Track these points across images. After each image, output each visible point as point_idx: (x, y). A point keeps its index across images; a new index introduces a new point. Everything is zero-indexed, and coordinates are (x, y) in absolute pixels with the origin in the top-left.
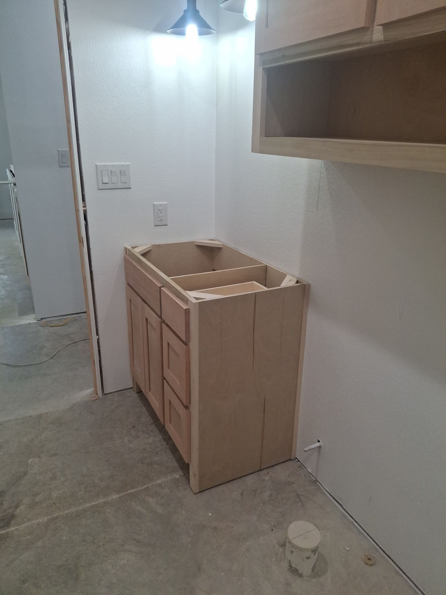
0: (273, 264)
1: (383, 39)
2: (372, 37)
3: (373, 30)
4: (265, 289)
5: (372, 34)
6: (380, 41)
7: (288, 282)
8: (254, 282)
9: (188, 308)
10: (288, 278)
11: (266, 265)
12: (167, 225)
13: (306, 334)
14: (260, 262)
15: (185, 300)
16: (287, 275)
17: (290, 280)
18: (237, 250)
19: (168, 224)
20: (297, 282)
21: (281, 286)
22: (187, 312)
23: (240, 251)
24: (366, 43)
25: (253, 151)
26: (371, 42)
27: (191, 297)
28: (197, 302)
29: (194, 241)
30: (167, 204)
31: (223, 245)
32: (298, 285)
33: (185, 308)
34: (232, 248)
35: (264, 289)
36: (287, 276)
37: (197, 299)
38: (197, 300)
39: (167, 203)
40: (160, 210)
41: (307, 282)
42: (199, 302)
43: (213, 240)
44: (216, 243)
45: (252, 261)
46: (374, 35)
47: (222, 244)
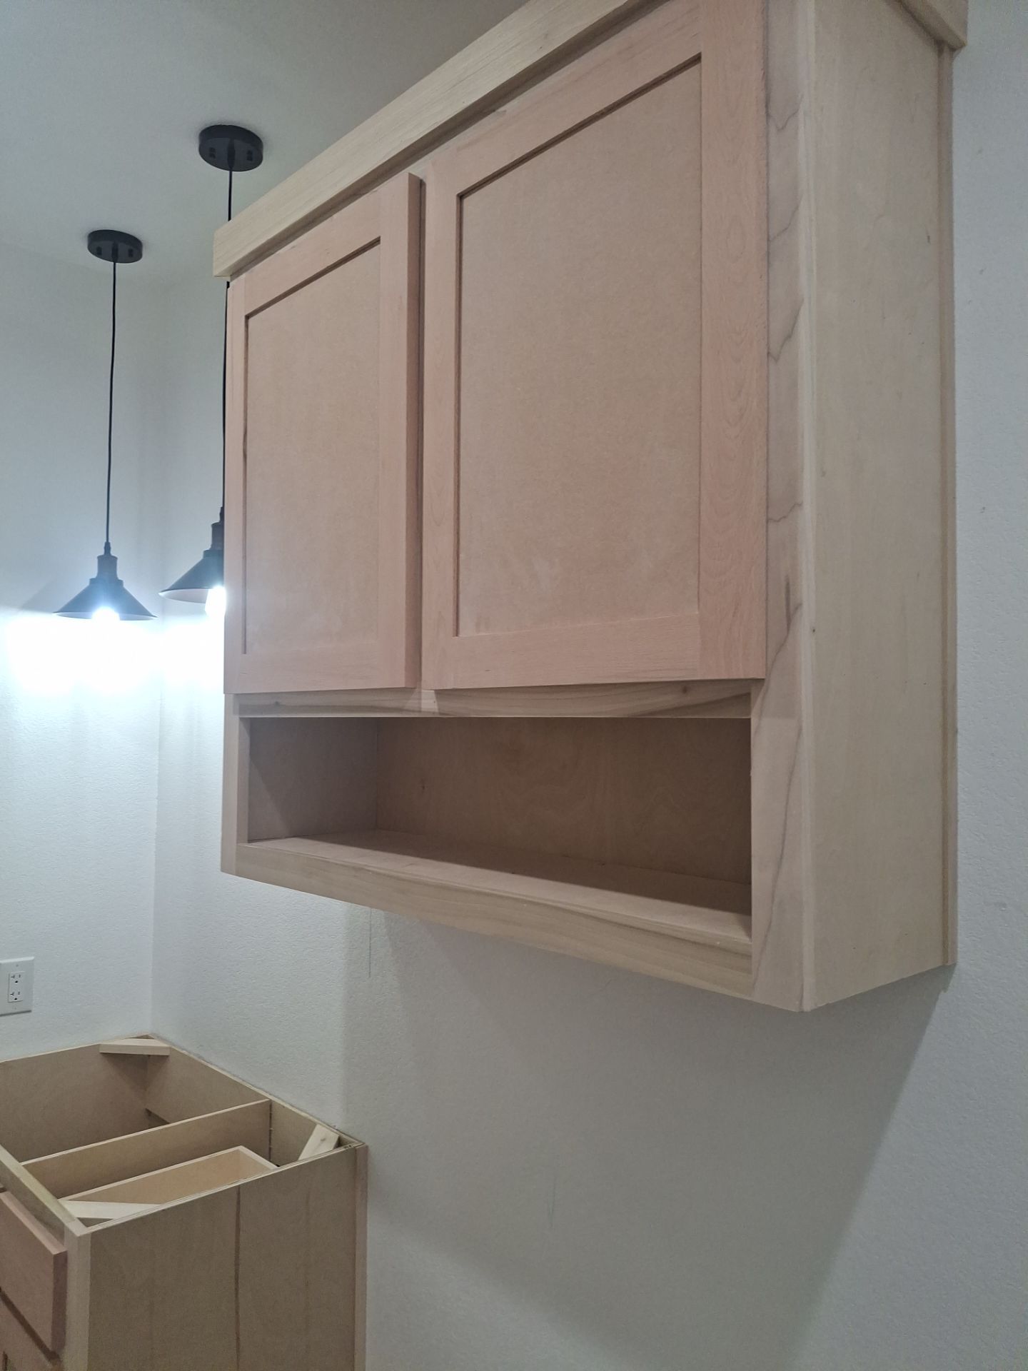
0: (286, 1098)
1: (437, 711)
2: (420, 703)
3: (420, 692)
4: (272, 1169)
5: (420, 699)
6: (434, 713)
7: (317, 1147)
8: (242, 1148)
9: (63, 1250)
10: (319, 1132)
11: (271, 1101)
12: (29, 1011)
13: (368, 1272)
14: (258, 1094)
15: (56, 1227)
16: (315, 1125)
17: (323, 1140)
18: (203, 1061)
19: (33, 1009)
20: (340, 1143)
21: (300, 1158)
22: (61, 1262)
23: (210, 1066)
24: (413, 711)
25: (224, 869)
26: (420, 712)
27: (70, 1216)
28: (87, 1235)
29: (99, 1045)
30: (33, 960)
31: (170, 1048)
32: (342, 1152)
33: (54, 1251)
34: (192, 1056)
35: (268, 1169)
36: (318, 1127)
37: (87, 1222)
38: (87, 1226)
39: (32, 958)
40: (14, 977)
41: (360, 1141)
42: (93, 1234)
43: (147, 1037)
44: (153, 1046)
45: (238, 1090)
46: (423, 701)
47: (167, 1048)
